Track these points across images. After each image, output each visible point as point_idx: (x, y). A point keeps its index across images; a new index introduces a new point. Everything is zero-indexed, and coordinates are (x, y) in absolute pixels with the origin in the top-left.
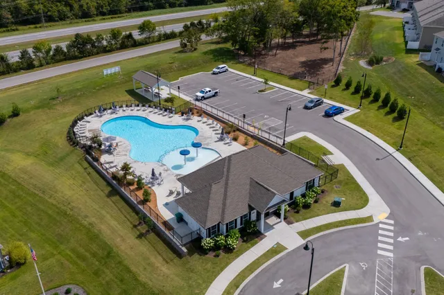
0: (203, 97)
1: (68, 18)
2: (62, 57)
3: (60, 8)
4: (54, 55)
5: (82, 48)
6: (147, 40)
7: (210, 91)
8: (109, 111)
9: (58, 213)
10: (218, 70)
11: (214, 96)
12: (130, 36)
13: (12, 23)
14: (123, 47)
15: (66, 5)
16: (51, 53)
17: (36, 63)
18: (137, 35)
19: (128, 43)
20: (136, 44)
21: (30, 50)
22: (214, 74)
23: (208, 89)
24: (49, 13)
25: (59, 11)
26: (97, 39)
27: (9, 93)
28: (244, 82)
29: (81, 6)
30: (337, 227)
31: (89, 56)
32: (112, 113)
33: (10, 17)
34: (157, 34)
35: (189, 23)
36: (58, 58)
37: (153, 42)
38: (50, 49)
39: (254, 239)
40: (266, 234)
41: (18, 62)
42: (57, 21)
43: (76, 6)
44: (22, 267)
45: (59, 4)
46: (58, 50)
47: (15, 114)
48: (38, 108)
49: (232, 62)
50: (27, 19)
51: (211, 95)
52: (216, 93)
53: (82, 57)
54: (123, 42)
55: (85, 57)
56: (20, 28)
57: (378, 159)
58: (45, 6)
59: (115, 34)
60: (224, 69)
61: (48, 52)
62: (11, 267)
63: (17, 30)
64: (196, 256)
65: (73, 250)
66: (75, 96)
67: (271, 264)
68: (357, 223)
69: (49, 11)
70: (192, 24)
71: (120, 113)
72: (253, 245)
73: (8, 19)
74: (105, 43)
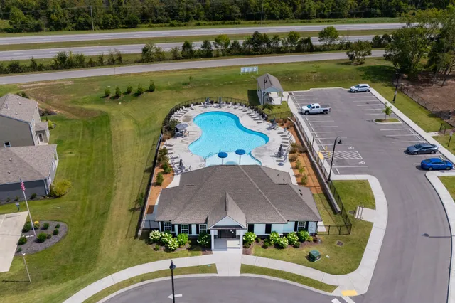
0: (308, 111)
1: (289, 17)
2: (237, 52)
3: (284, 8)
4: (231, 49)
5: (258, 46)
6: (327, 48)
7: (318, 107)
8: (215, 105)
9: (109, 171)
10: (357, 89)
11: (321, 113)
12: (308, 41)
13: (239, 17)
14: (299, 50)
15: (290, 6)
16: (229, 47)
17: (214, 54)
18: (316, 41)
19: (304, 46)
20: (312, 49)
21: (212, 43)
22: (351, 92)
23: (316, 105)
24: (272, 12)
25: (281, 10)
26: (274, 39)
27: (178, 74)
28: (372, 107)
29: (304, 7)
30: (286, 278)
31: (262, 54)
32: (217, 107)
33: (239, 11)
34: (338, 42)
35: (381, 36)
36: (233, 51)
37: (333, 50)
38: (228, 43)
39: (199, 250)
40: (213, 252)
41: (199, 50)
42: (278, 19)
43: (300, 7)
44: (57, 200)
45: (284, 3)
46: (235, 45)
47: (151, 90)
48: (169, 88)
49: (383, 83)
50: (252, 15)
51: (319, 111)
52: (327, 110)
53: (254, 54)
54: (299, 46)
55: (258, 54)
56: (242, 22)
57: (426, 235)
58: (271, 5)
59: (292, 37)
60: (364, 89)
61: (226, 45)
62: (50, 196)
63: (239, 23)
64: (143, 242)
65: (91, 202)
66: (203, 86)
67: (189, 278)
68: (311, 285)
69: (273, 9)
70: (386, 37)
71: (225, 108)
72: (192, 255)
73: (236, 13)
74: (280, 44)
